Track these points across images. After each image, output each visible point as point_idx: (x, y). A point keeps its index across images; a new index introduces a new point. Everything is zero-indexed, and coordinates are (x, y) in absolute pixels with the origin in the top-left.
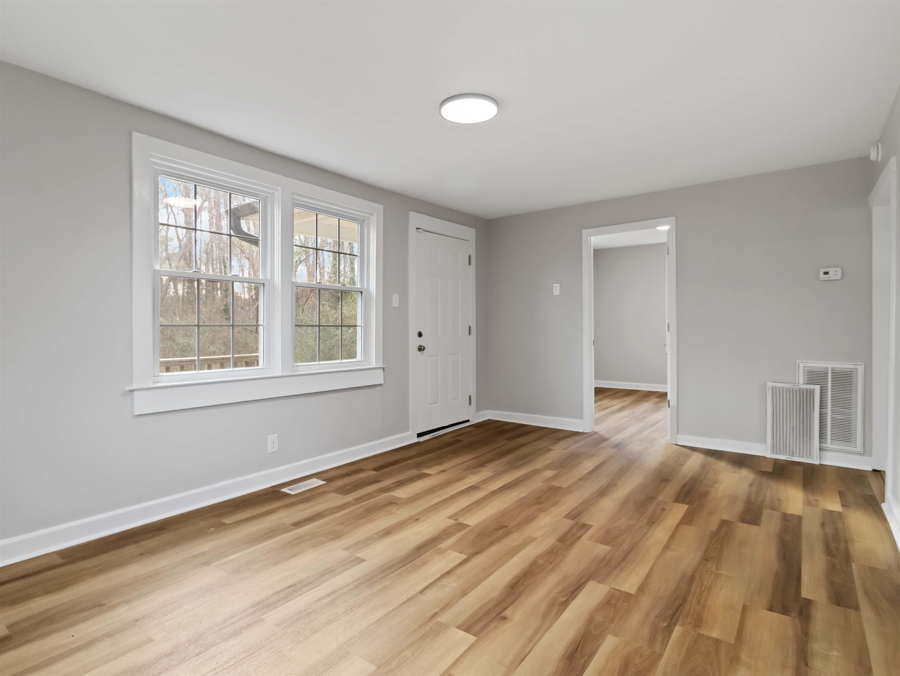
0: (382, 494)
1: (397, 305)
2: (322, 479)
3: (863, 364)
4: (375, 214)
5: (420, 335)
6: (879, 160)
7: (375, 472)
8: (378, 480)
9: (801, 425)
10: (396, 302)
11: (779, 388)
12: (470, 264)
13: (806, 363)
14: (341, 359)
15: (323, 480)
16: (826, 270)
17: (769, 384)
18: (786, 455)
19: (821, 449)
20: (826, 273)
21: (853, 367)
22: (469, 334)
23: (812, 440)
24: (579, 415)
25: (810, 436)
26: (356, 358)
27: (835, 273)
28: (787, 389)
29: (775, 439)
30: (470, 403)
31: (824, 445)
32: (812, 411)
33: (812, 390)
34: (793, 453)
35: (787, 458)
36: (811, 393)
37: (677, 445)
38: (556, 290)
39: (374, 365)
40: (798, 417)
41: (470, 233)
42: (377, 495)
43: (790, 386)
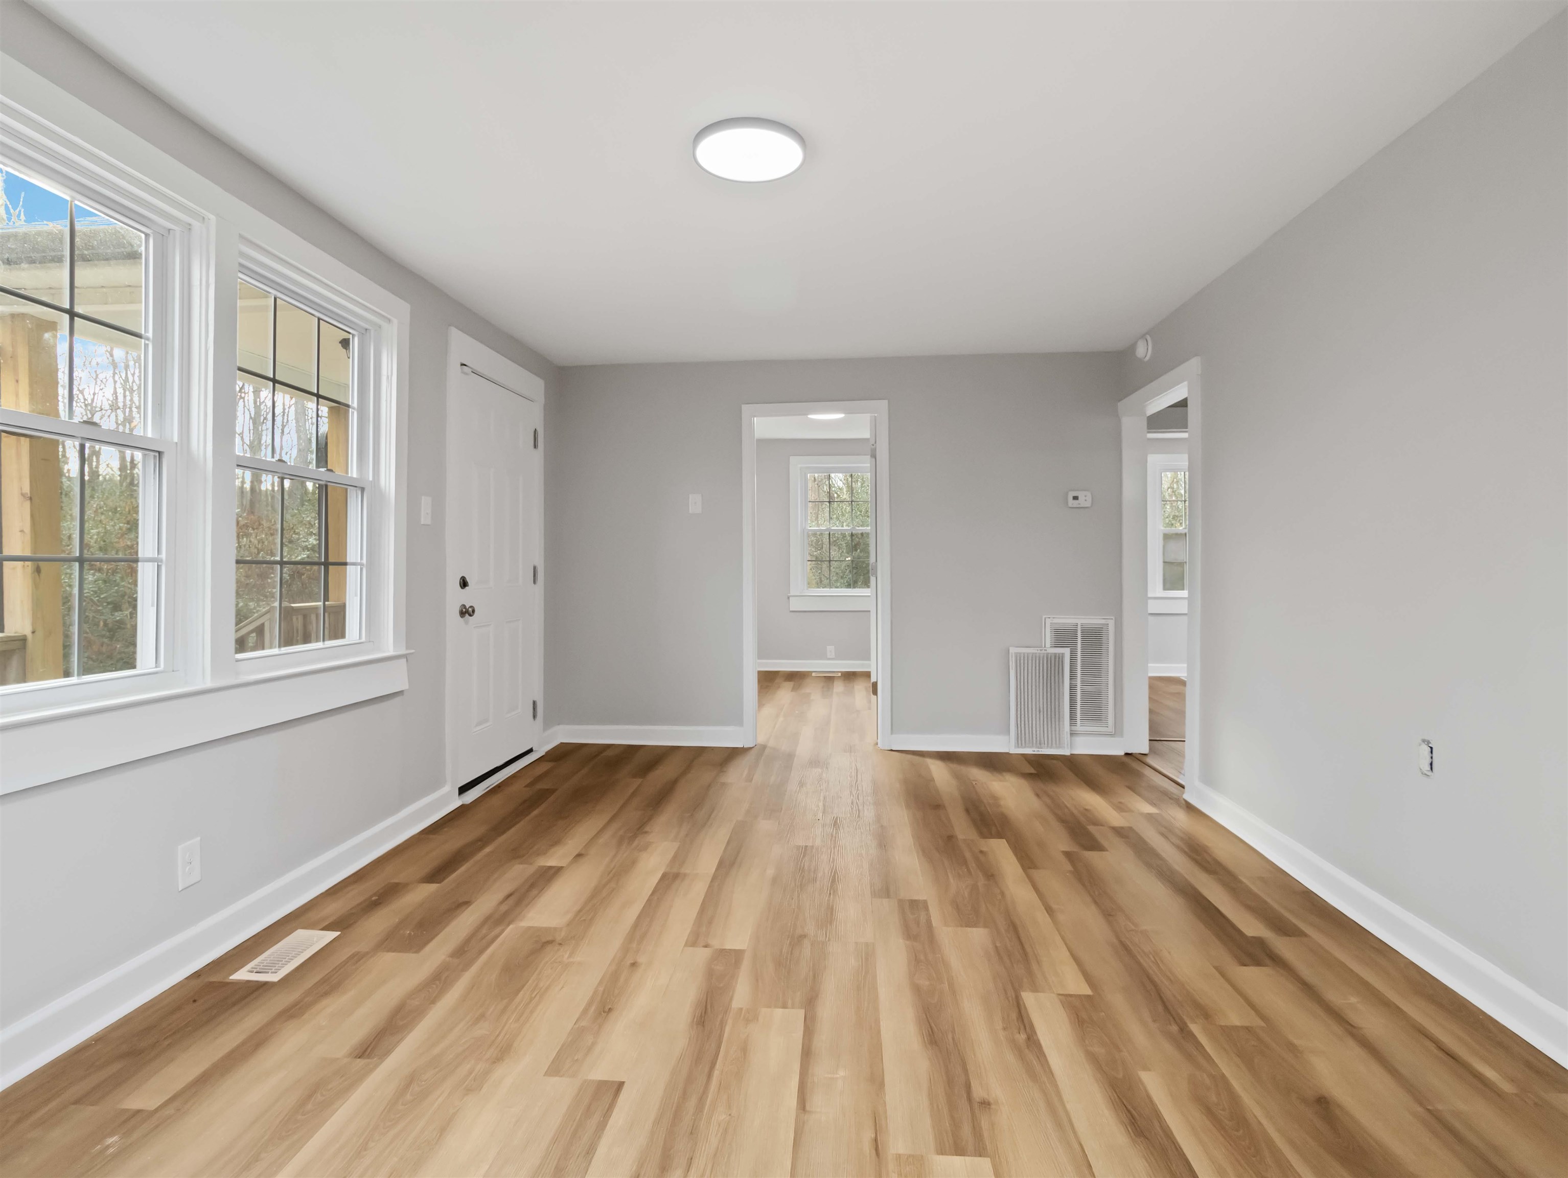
0: (503, 931)
1: (429, 522)
2: (321, 927)
3: (1113, 618)
4: (395, 321)
5: (464, 584)
6: (1147, 358)
7: (433, 887)
8: (461, 900)
9: (1049, 703)
10: (427, 514)
11: (1024, 654)
12: (535, 446)
13: (1054, 619)
14: (324, 640)
15: (326, 928)
16: (1075, 494)
17: (1013, 650)
18: (1032, 747)
19: (1072, 734)
20: (1075, 498)
21: (1103, 622)
22: (535, 582)
23: (1061, 723)
24: (737, 720)
25: (1060, 718)
26: (343, 636)
27: (1085, 499)
28: (1032, 655)
29: (1019, 726)
30: (534, 717)
31: (1074, 728)
32: (1061, 684)
33: (1061, 655)
34: (1040, 744)
35: (1034, 751)
36: (1059, 658)
37: (892, 750)
38: (695, 504)
39: (391, 652)
40: (1045, 693)
41: (535, 386)
42: (493, 934)
43: (1036, 652)
